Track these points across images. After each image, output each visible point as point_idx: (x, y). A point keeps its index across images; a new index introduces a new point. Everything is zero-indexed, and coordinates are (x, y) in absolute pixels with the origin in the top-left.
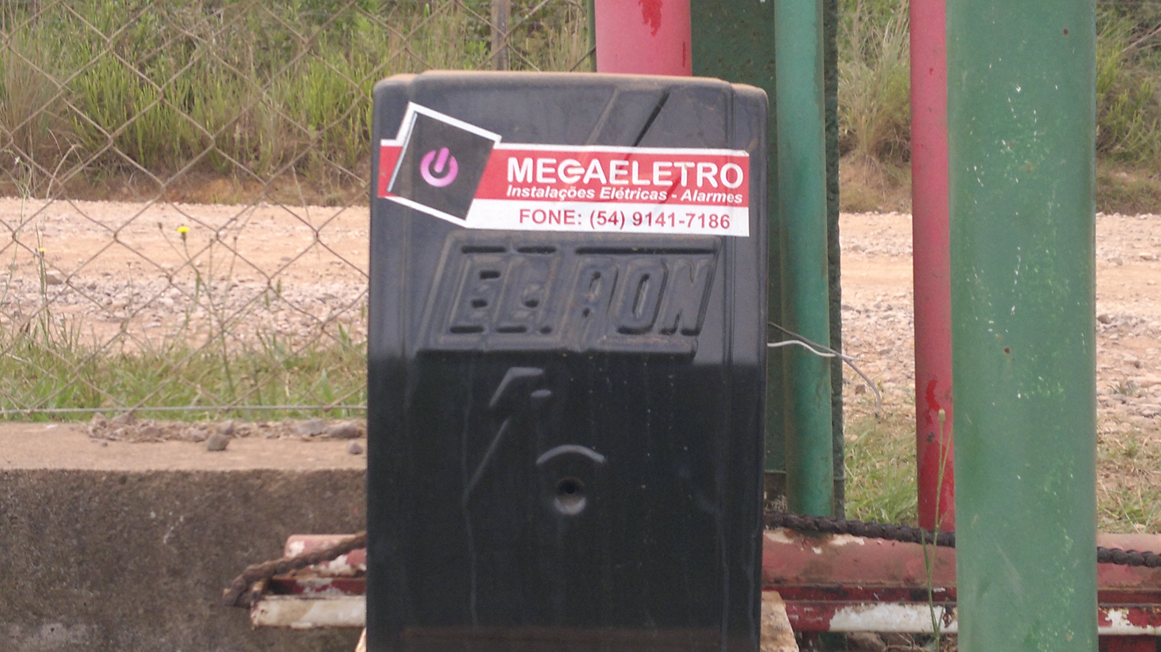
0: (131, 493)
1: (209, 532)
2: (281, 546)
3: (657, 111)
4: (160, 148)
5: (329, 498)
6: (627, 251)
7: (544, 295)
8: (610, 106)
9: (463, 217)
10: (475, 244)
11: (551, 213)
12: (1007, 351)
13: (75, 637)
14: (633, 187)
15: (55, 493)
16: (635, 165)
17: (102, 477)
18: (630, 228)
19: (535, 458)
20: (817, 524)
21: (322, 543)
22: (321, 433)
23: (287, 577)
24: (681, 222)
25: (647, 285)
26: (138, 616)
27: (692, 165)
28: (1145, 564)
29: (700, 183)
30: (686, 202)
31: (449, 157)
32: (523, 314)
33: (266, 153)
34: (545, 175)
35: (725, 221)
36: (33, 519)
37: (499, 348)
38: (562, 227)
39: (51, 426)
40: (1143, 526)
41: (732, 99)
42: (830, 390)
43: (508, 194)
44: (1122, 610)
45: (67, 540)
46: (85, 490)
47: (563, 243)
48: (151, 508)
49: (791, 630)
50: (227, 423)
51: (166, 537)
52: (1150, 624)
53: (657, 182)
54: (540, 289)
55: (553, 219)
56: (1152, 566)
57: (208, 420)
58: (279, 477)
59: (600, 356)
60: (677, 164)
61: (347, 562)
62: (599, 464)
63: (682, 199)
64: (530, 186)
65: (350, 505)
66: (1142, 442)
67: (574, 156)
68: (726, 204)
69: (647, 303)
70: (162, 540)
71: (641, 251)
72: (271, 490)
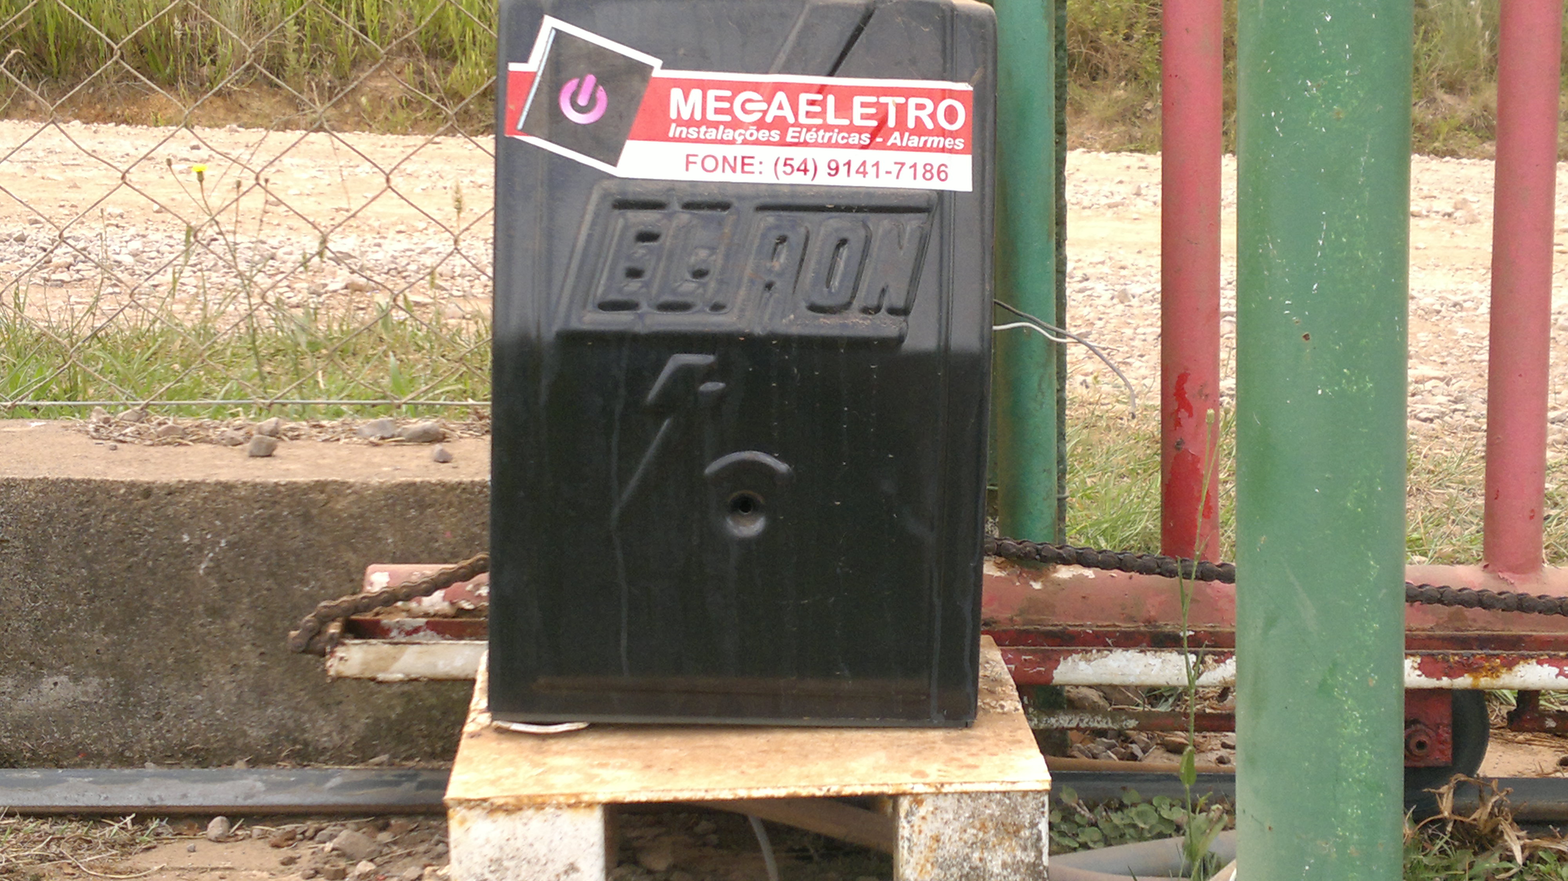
0: (157, 510)
1: (258, 561)
2: (357, 580)
3: (859, 31)
4: (79, 48)
5: (414, 518)
6: (821, 209)
7: (716, 262)
8: (800, 23)
9: (614, 164)
10: (630, 197)
11: (725, 158)
12: (1306, 337)
13: (85, 693)
14: (828, 128)
15: (59, 508)
16: (831, 99)
17: (119, 489)
18: (823, 179)
19: (703, 467)
20: (1038, 552)
21: (411, 574)
22: (393, 436)
23: (368, 616)
24: (888, 173)
25: (844, 252)
26: (166, 667)
27: (902, 100)
28: (1440, 601)
29: (911, 124)
30: (894, 147)
31: (596, 86)
32: (689, 287)
33: (225, 55)
34: (718, 111)
35: (942, 172)
36: (29, 542)
37: (655, 328)
38: (739, 177)
39: (35, 424)
40: (1423, 559)
41: (952, 17)
42: (1056, 386)
43: (671, 135)
44: (1412, 658)
45: (74, 569)
46: (97, 506)
47: (741, 198)
48: (183, 530)
49: (1012, 682)
50: (269, 422)
51: (203, 566)
52: (1446, 675)
53: (858, 122)
54: (710, 255)
55: (727, 165)
56: (1449, 604)
57: (242, 416)
58: (349, 491)
59: (786, 341)
60: (883, 100)
61: (444, 598)
62: (782, 475)
63: (889, 144)
64: (698, 124)
65: (441, 527)
66: (1419, 453)
67: (755, 87)
68: (943, 150)
69: (844, 275)
70: (198, 570)
71: (837, 209)
72: (339, 507)
